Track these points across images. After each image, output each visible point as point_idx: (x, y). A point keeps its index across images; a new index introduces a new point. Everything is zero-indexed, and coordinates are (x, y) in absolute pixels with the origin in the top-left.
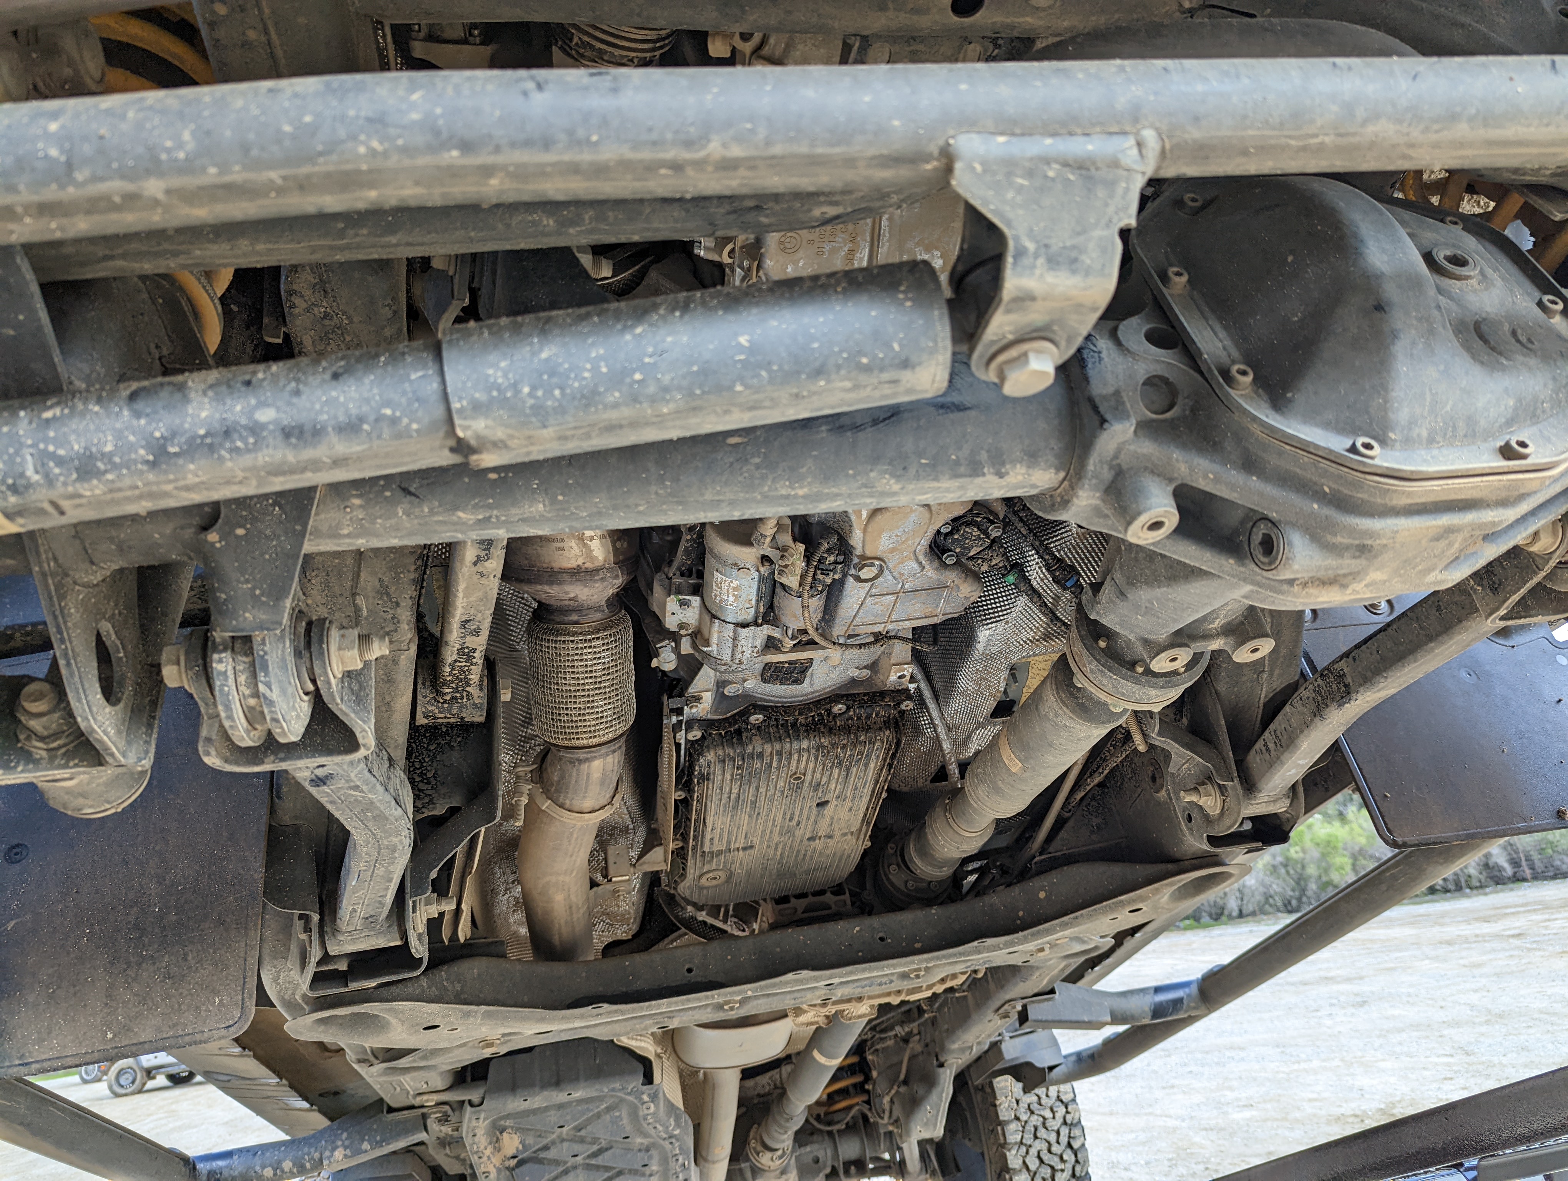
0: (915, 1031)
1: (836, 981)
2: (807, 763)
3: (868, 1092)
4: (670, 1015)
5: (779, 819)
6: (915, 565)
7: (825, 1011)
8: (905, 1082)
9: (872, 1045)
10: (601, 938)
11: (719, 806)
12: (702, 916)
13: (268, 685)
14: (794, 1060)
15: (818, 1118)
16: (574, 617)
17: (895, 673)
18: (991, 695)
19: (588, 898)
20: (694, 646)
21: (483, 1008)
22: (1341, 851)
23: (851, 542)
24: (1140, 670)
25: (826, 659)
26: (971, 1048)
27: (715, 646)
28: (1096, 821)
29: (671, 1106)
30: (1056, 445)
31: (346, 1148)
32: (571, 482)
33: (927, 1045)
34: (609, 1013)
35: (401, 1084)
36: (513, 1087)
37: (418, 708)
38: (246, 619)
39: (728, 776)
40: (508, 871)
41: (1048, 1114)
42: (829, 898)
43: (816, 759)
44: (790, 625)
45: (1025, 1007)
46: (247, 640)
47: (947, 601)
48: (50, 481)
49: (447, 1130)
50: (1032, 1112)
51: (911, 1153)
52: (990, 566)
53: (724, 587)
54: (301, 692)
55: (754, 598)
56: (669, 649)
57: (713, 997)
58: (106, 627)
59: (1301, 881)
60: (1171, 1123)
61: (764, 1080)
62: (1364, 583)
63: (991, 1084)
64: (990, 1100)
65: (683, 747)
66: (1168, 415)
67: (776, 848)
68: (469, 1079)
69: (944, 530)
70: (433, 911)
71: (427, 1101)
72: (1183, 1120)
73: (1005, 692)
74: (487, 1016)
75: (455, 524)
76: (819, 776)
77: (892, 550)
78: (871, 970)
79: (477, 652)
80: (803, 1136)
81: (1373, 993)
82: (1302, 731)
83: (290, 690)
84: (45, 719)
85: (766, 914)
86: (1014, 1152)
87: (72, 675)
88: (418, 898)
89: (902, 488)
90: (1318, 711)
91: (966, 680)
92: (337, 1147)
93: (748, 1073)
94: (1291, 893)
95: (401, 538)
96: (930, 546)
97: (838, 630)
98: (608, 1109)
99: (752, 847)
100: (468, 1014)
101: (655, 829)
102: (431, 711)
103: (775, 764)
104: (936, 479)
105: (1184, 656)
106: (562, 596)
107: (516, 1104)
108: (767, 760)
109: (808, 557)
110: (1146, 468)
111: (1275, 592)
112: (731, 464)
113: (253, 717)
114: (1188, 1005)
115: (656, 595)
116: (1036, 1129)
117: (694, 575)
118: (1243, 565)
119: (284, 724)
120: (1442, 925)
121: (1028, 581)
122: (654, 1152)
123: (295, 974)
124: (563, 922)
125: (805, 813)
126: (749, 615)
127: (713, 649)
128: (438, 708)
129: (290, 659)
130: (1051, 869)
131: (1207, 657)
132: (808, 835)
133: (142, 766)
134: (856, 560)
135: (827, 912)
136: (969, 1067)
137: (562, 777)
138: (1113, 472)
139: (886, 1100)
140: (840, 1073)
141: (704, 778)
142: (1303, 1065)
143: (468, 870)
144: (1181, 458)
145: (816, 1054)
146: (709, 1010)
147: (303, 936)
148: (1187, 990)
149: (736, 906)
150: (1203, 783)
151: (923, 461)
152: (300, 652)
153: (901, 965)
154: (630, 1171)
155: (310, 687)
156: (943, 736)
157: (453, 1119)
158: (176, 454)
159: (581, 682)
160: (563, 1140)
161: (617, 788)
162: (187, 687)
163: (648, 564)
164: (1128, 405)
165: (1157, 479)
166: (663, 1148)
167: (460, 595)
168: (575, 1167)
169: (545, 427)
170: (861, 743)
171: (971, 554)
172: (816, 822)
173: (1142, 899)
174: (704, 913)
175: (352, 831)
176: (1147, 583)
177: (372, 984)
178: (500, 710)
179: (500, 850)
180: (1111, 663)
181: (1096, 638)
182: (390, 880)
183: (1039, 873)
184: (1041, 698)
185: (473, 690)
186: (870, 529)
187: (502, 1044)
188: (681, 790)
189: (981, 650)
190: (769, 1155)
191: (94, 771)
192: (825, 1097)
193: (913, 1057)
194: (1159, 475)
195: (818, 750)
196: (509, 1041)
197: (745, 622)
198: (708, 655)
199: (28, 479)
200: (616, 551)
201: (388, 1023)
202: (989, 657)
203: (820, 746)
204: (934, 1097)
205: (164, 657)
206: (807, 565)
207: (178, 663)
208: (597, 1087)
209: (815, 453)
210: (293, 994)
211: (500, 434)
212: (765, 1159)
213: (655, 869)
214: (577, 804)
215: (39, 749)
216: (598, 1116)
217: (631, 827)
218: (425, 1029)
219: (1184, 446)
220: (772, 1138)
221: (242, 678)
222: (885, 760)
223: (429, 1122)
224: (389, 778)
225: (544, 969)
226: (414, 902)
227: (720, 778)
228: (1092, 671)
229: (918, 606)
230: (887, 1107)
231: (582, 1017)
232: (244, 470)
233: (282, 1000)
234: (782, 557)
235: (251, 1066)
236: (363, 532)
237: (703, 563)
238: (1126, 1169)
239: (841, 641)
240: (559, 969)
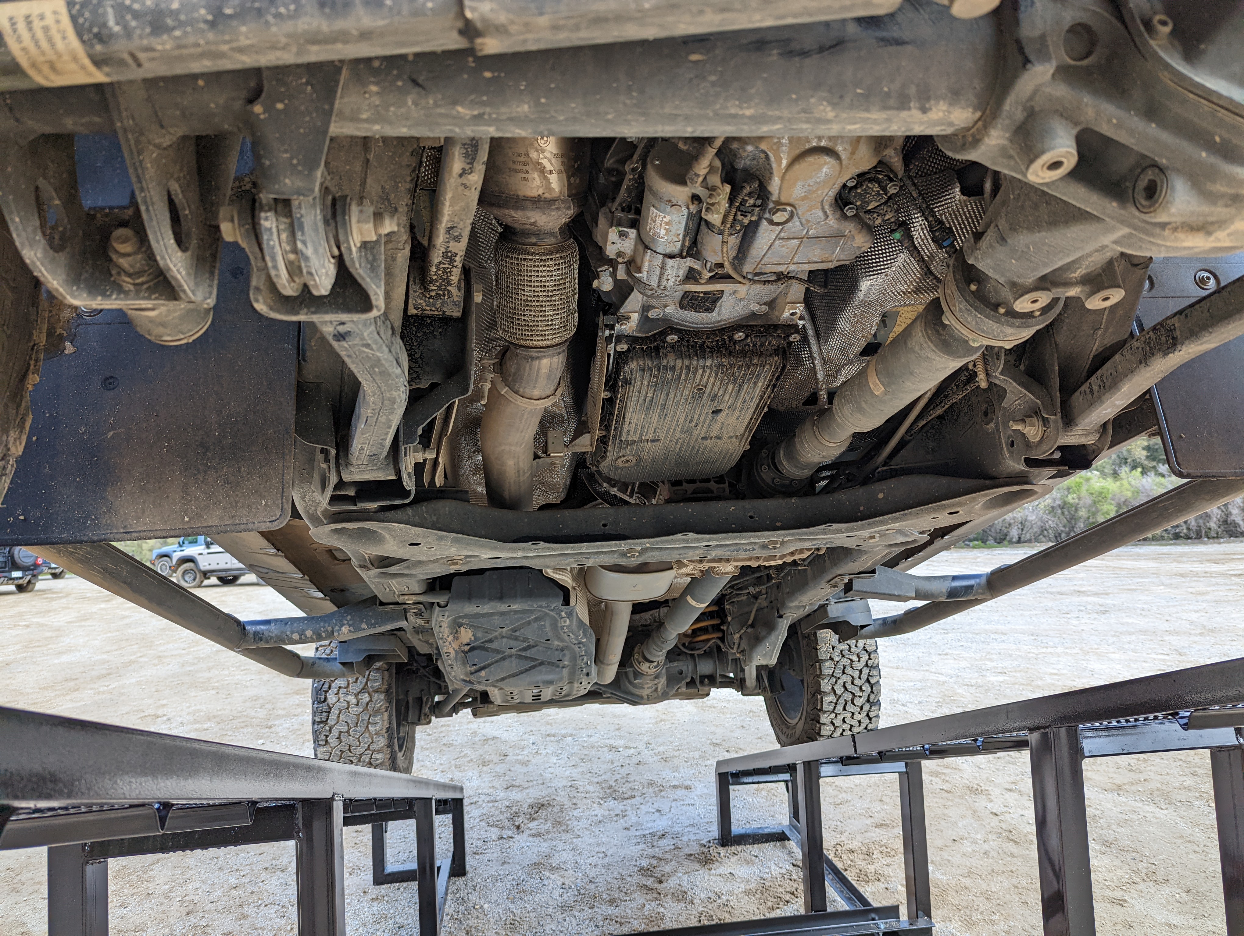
0: (764, 591)
1: (713, 543)
2: (709, 377)
3: (723, 631)
4: (587, 555)
5: (682, 421)
6: (821, 214)
7: (700, 567)
8: (752, 626)
9: (730, 599)
10: (538, 500)
11: (636, 405)
12: (614, 491)
13: (304, 243)
14: (670, 604)
15: (684, 645)
16: (533, 240)
17: (789, 310)
18: (863, 336)
19: (532, 466)
20: (628, 272)
21: (453, 535)
22: (1109, 501)
23: (770, 189)
24: (1002, 311)
25: (735, 292)
26: (805, 607)
27: (645, 273)
28: (931, 444)
29: (581, 623)
30: (978, 84)
31: (350, 626)
32: (552, 86)
33: (771, 602)
34: (543, 549)
35: (390, 586)
36: (469, 596)
37: (410, 300)
38: (285, 184)
39: (646, 382)
40: (471, 443)
41: (855, 658)
42: (712, 485)
43: (717, 375)
44: (709, 259)
45: (851, 581)
46: (287, 203)
47: (842, 249)
48: (128, 33)
49: (420, 622)
50: (843, 656)
51: (751, 674)
52: (883, 220)
53: (658, 221)
54: (329, 254)
55: (681, 232)
56: (607, 273)
57: (621, 545)
58: (175, 187)
59: (1072, 520)
60: (942, 678)
61: (646, 617)
62: (1228, 231)
63: (815, 633)
64: (813, 645)
65: (612, 357)
66: (1085, 62)
67: (677, 443)
68: (438, 588)
69: (850, 184)
70: (419, 457)
71: (408, 600)
72: (951, 677)
73: (875, 335)
74: (455, 540)
75: (454, 118)
76: (717, 389)
77: (804, 199)
78: (740, 538)
79: (458, 256)
80: (673, 655)
81: (1114, 605)
82: (1126, 376)
83: (321, 250)
84: (131, 258)
85: (664, 492)
86: (826, 681)
87: (151, 220)
88: (408, 446)
89: (835, 117)
90: (1145, 359)
91: (844, 323)
92: (344, 625)
93: (638, 608)
94: (1063, 529)
95: (409, 127)
96: (836, 199)
97: (748, 268)
98: (536, 619)
99: (658, 440)
100: (441, 538)
101: (584, 421)
102: (420, 304)
103: (683, 377)
104: (867, 110)
105: (1044, 298)
106: (524, 220)
107: (471, 608)
108: (677, 372)
109: (731, 200)
110: (1056, 111)
111: (1147, 234)
112: (691, 80)
113: (294, 270)
114: (977, 591)
115: (600, 226)
116: (845, 667)
117: (633, 211)
118: (1124, 208)
119: (317, 278)
120: (1180, 562)
121: (911, 238)
122: (566, 652)
123: (317, 495)
124: (512, 481)
125: (703, 417)
126: (676, 248)
127: (643, 275)
128: (425, 302)
129: (321, 225)
130: (892, 477)
131: (1061, 304)
132: (702, 435)
133: (208, 304)
134: (771, 205)
135: (709, 495)
136: (800, 621)
137: (518, 370)
138: (1025, 114)
139: (737, 636)
140: (704, 616)
141: (627, 382)
142: (1049, 650)
143: (444, 433)
144: (1090, 103)
145: (689, 599)
146: (616, 556)
147: (324, 466)
148: (978, 580)
149: (642, 484)
150: (1030, 416)
151: (859, 91)
152: (328, 221)
153: (764, 537)
154: (549, 663)
155: (336, 252)
156: (819, 367)
157: (425, 615)
158: (230, 17)
159: (537, 294)
160: (503, 637)
161: (559, 384)
162: (240, 242)
163: (595, 202)
164: (1051, 49)
165: (1064, 122)
166: (573, 650)
167: (447, 203)
168: (510, 656)
169: (541, 14)
170: (754, 365)
171: (869, 208)
172: (710, 425)
173: (960, 504)
174: (616, 489)
175: (363, 383)
176: (1028, 229)
177: (374, 505)
178: (473, 308)
179: (466, 426)
180: (978, 303)
181: (969, 283)
182: (390, 427)
183: (879, 480)
184: (910, 335)
185: (453, 289)
186: (787, 177)
187: (464, 564)
188: (608, 391)
189: (862, 297)
190: (647, 664)
191: (172, 304)
192: (690, 632)
193: (759, 609)
194: (1066, 119)
195: (718, 368)
196: (470, 562)
197: (673, 254)
198: (639, 281)
199: (111, 29)
200: (570, 185)
201: (384, 538)
202: (867, 304)
203: (721, 365)
204: (773, 637)
205: (221, 215)
206: (730, 206)
207: (232, 220)
208: (529, 603)
209: (765, 75)
210: (316, 510)
211: (502, 18)
212: (645, 667)
213: (583, 450)
214: (528, 392)
215: (127, 283)
216: (529, 623)
217: (566, 418)
218: (410, 545)
219: (1095, 92)
220: (651, 653)
221: (284, 236)
222: (771, 380)
223: (408, 614)
224: (392, 343)
225: (497, 513)
226: (406, 448)
227: (639, 383)
228: (960, 310)
229: (817, 252)
230: (737, 641)
231: (524, 549)
232: (288, 36)
233: (307, 513)
234: (711, 196)
235: (282, 564)
236: (378, 118)
237: (641, 203)
238: (903, 705)
239: (750, 276)
240: (508, 514)
